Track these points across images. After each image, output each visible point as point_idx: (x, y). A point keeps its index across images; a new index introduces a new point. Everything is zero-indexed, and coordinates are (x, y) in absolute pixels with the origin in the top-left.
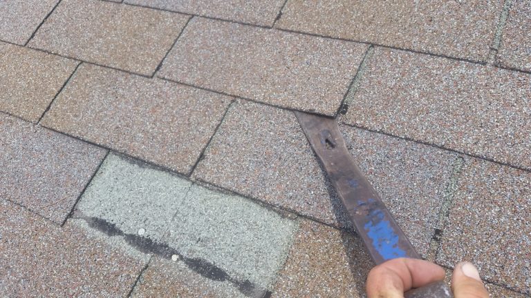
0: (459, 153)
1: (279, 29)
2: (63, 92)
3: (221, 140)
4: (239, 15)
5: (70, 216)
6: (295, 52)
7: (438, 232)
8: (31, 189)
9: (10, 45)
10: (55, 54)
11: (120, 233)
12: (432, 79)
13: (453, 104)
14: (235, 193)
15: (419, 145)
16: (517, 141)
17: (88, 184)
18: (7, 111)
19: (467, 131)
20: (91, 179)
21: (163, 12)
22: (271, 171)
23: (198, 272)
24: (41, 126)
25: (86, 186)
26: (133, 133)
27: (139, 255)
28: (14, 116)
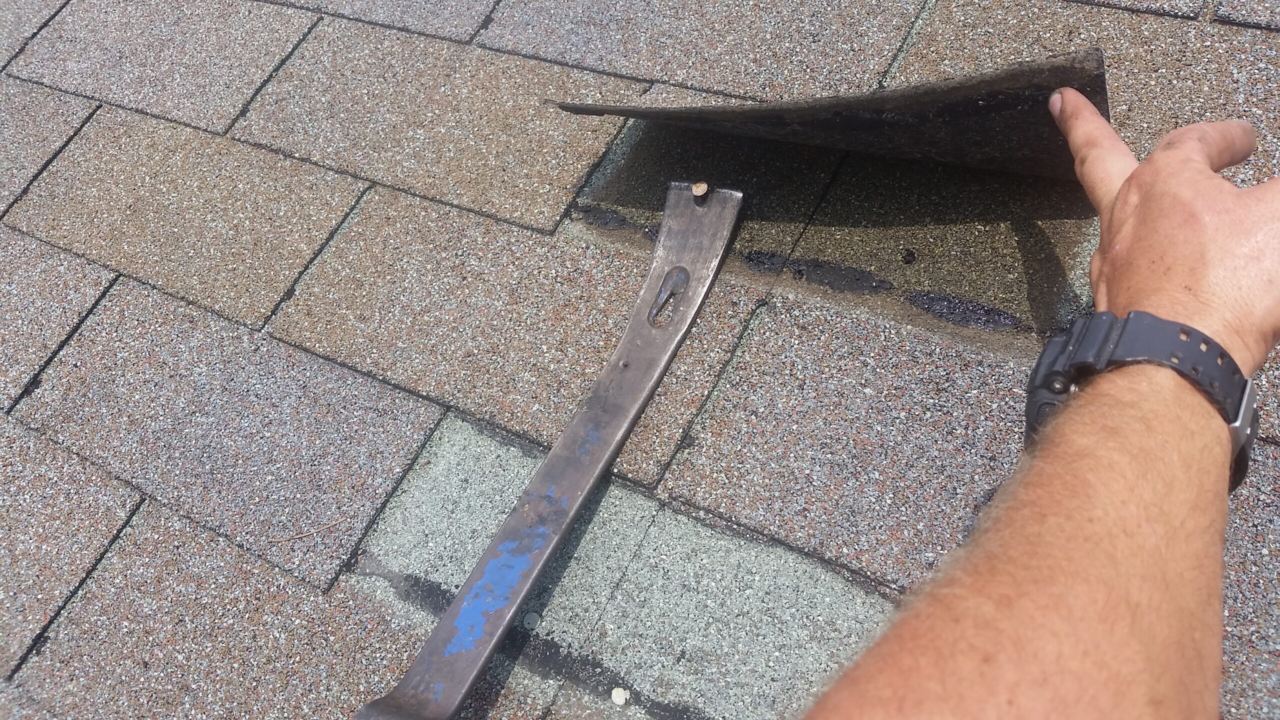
2: (326, 255)
3: (735, 400)
4: (772, 87)
5: (348, 566)
8: (245, 493)
9: (188, 129)
10: (303, 160)
14: (775, 541)
17: (395, 489)
18: (182, 294)
20: (403, 478)
21: (575, 74)
22: (871, 492)
24: (271, 335)
25: (390, 495)
26: (509, 369)
27: (526, 682)
28: (199, 307)
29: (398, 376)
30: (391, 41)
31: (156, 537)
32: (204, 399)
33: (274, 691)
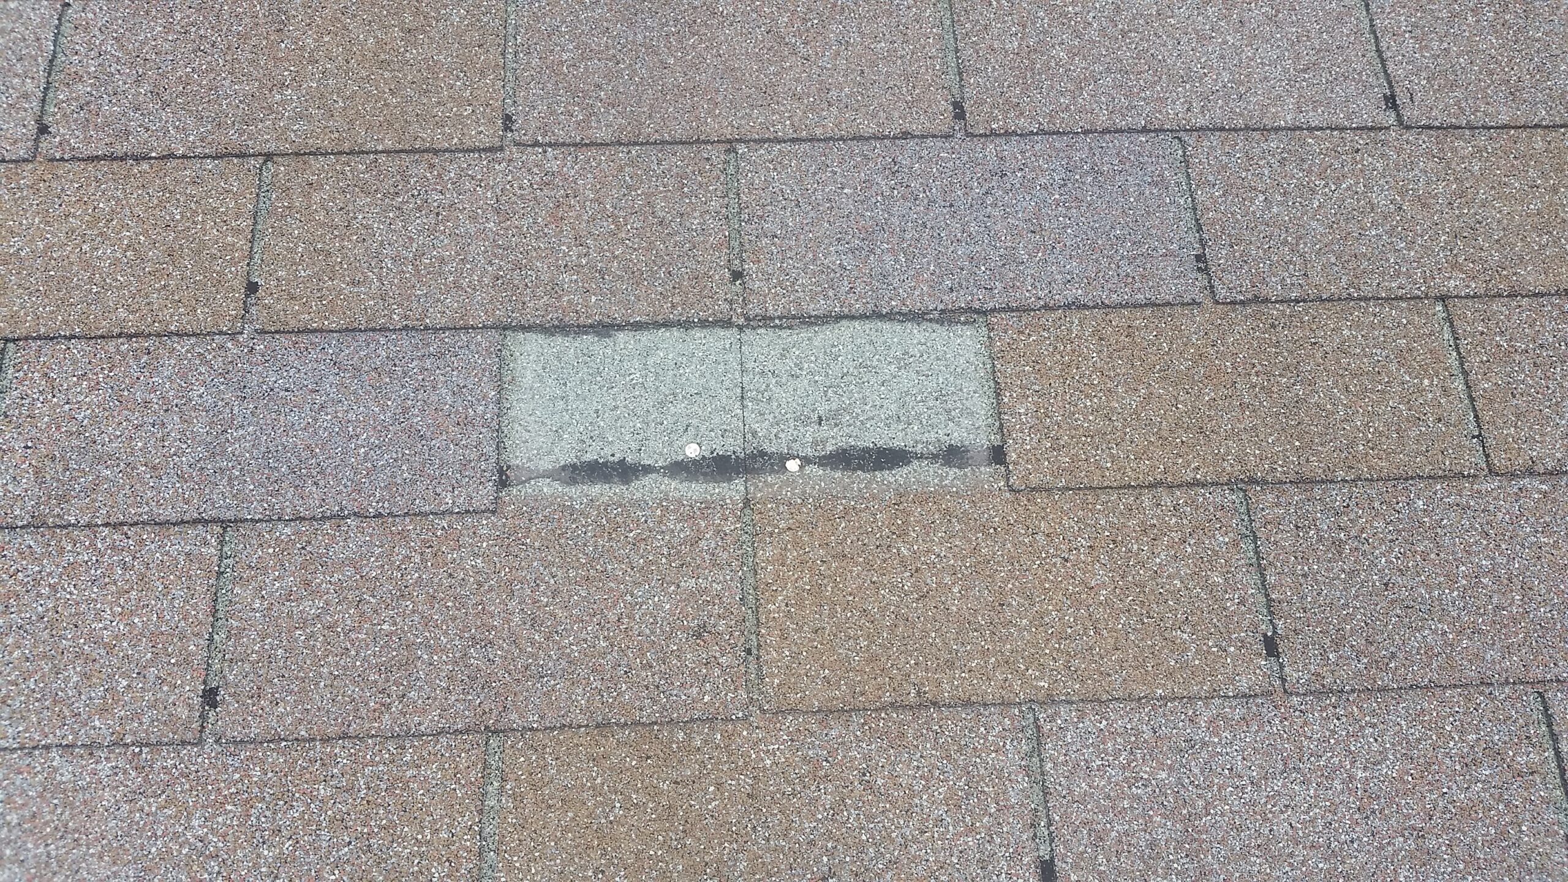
0: (1171, 131)
3: (754, 233)
5: (502, 484)
7: (1198, 258)
10: (163, 158)
11: (648, 470)
12: (1073, 23)
13: (1126, 57)
14: (839, 318)
15: (1107, 137)
16: (1242, 89)
17: (500, 409)
19: (1167, 95)
20: (501, 399)
22: (888, 258)
23: (855, 470)
24: (260, 332)
25: (500, 416)
26: (545, 277)
27: (717, 491)
28: (148, 335)
29: (438, 320)
31: (271, 551)
32: (226, 415)
33: (503, 602)
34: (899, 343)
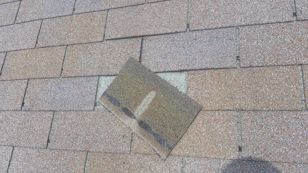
0: (236, 26)
1: (148, 3)
2: (65, 60)
3: (144, 55)
5: (95, 105)
6: (159, 10)
7: (238, 57)
8: (72, 103)
9: (28, 50)
10: (52, 46)
12: (217, 3)
13: (228, 10)
15: (221, 29)
16: (255, 15)
17: (97, 91)
18: (42, 77)
19: (236, 18)
20: (97, 89)
21: (94, 13)
22: (169, 59)
24: (63, 77)
25: (96, 93)
26: (107, 66)
28: (47, 78)
29: (89, 75)
30: (58, 20)
31: (60, 116)
32: (56, 92)
33: (93, 128)
34: (170, 78)
